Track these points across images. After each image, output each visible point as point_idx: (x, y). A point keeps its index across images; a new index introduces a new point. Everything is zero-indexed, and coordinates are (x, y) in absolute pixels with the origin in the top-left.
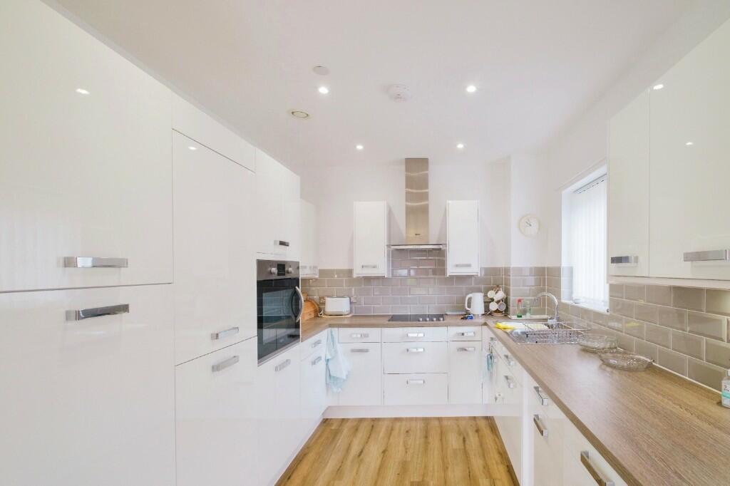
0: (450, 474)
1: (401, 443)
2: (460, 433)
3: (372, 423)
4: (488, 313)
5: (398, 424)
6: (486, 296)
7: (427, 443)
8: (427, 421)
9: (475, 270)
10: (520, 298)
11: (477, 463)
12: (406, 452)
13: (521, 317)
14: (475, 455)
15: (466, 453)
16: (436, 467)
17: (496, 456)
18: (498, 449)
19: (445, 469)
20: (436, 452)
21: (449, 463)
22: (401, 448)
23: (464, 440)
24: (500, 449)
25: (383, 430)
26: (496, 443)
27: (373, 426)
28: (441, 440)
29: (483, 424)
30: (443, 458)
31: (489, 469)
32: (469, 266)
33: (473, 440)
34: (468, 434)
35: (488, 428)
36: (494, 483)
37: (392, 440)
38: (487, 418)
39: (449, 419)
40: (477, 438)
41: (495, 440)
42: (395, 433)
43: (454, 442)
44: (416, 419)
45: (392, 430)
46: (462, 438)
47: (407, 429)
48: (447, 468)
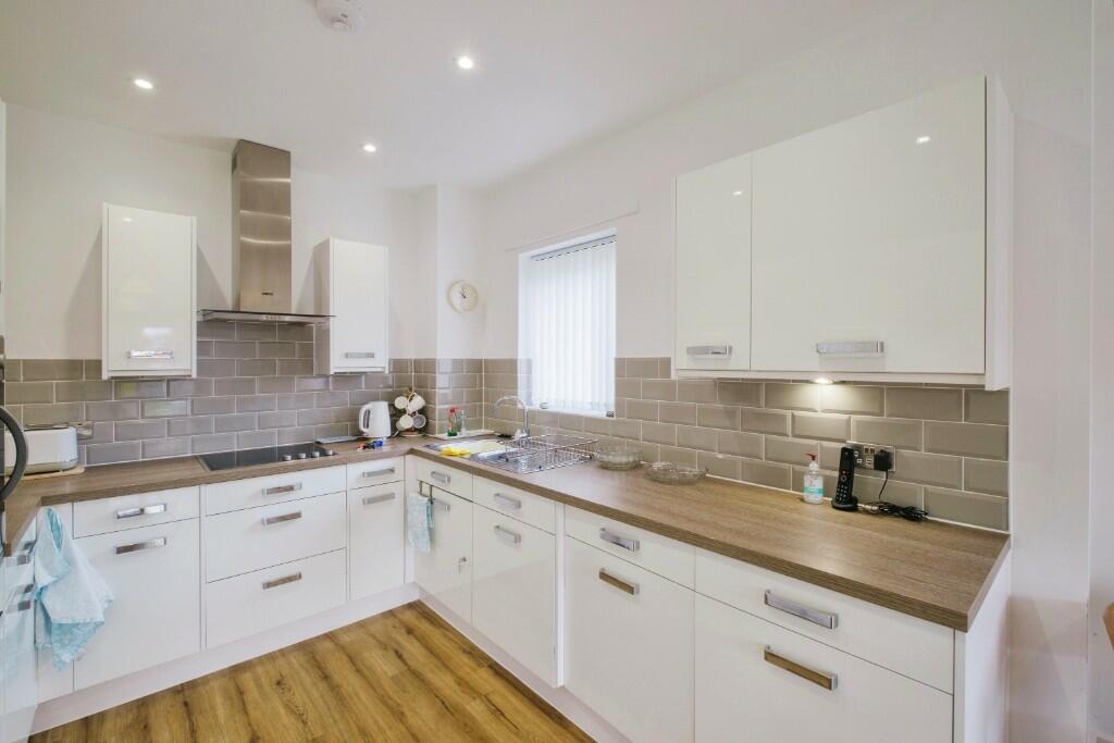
0: (412, 720)
1: (282, 711)
2: (384, 646)
3: (180, 698)
4: (397, 434)
5: (247, 679)
6: (392, 405)
7: (334, 688)
8: (305, 647)
9: (380, 363)
10: (454, 406)
11: (443, 682)
12: (304, 723)
13: (455, 435)
14: (432, 671)
15: (416, 675)
16: (381, 723)
17: (465, 659)
18: (461, 648)
19: (400, 716)
20: (363, 695)
21: (398, 705)
22: (286, 718)
23: (400, 656)
24: (464, 647)
25: (219, 701)
26: (450, 639)
27: (186, 704)
28: (358, 671)
29: (409, 617)
30: (384, 700)
31: (467, 683)
32: (371, 355)
33: (412, 648)
34: (397, 643)
35: (423, 621)
36: (490, 702)
37: (254, 714)
38: (411, 606)
39: (347, 629)
40: (417, 644)
41: (446, 636)
42: (252, 694)
43: (384, 666)
44: (283, 652)
45: (241, 693)
46: (392, 654)
47: (275, 680)
48: (402, 714)
